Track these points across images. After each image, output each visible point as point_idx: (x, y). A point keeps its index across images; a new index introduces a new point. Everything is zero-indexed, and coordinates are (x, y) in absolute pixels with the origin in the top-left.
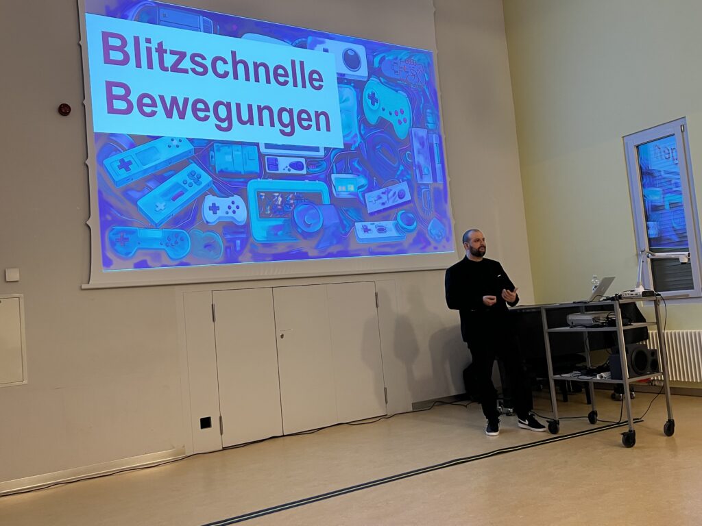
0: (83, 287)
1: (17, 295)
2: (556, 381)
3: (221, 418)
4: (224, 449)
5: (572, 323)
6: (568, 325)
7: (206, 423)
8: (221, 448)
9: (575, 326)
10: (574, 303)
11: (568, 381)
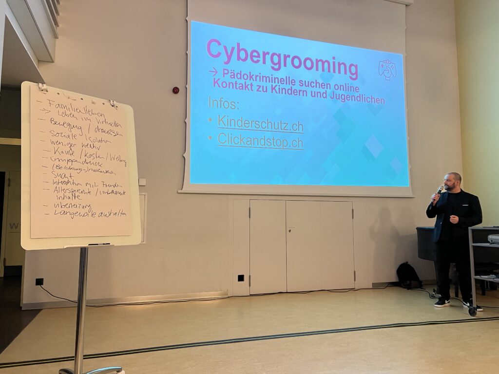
0: (179, 191)
1: (144, 193)
2: (476, 280)
3: (250, 276)
4: (251, 295)
5: (492, 241)
6: (489, 242)
7: (241, 278)
8: (249, 295)
9: (493, 243)
10: (494, 227)
11: (487, 282)
